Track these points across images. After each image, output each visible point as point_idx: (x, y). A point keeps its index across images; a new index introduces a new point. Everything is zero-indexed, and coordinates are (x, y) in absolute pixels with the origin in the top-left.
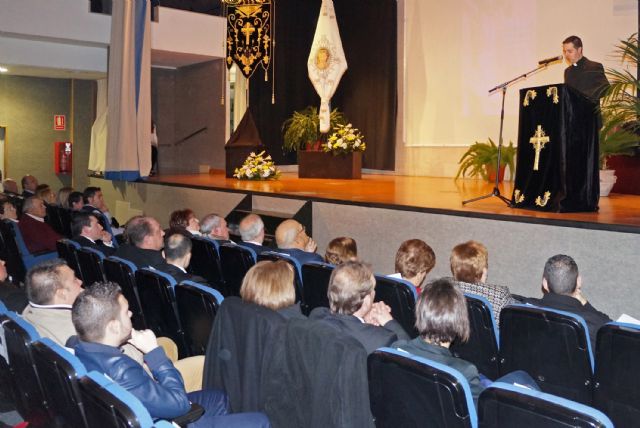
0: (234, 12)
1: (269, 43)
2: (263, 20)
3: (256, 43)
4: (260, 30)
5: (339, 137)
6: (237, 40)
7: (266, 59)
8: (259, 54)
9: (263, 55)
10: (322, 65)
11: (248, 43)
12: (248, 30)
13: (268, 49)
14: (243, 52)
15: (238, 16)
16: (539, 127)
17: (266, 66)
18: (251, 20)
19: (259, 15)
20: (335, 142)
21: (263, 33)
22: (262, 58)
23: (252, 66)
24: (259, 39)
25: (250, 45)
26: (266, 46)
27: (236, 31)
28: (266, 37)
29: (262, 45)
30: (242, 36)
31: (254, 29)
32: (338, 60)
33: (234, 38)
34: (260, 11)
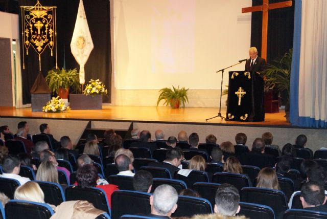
0: (29, 14)
1: (52, 34)
2: (49, 20)
3: (44, 34)
4: (46, 26)
5: (93, 86)
6: (32, 31)
7: (51, 43)
8: (46, 40)
9: (50, 40)
10: (80, 46)
11: (39, 33)
12: (39, 25)
13: (52, 37)
14: (36, 38)
15: (32, 16)
16: (240, 88)
17: (51, 47)
18: (41, 19)
19: (46, 17)
20: (91, 89)
21: (49, 27)
22: (48, 42)
23: (43, 47)
24: (46, 31)
25: (41, 35)
26: (51, 36)
27: (31, 25)
28: (51, 30)
29: (48, 35)
30: (35, 29)
31: (42, 25)
32: (89, 43)
33: (30, 30)
34: (46, 14)
